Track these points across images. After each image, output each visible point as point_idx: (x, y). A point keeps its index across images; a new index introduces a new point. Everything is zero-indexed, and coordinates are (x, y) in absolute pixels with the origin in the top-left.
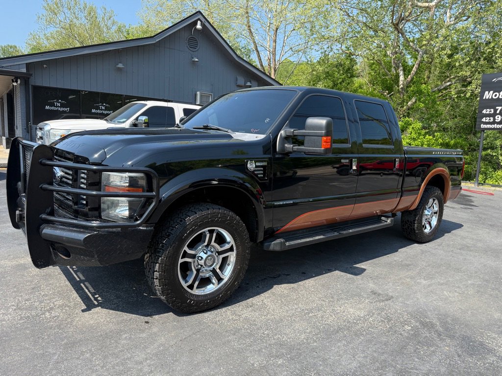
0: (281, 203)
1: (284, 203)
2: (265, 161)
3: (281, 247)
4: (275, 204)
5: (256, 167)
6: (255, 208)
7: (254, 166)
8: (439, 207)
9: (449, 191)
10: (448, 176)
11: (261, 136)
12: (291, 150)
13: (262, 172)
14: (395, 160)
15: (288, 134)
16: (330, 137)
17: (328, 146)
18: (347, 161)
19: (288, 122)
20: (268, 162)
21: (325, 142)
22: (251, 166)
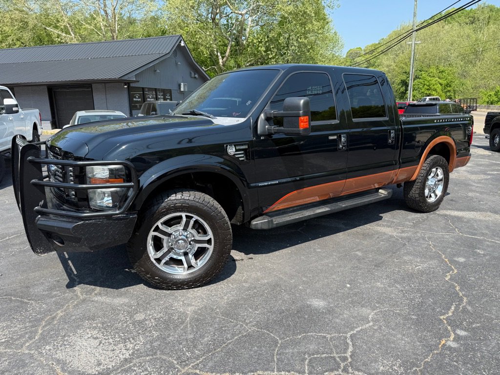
0: (266, 184)
1: (269, 183)
2: (245, 144)
3: (269, 226)
4: (260, 185)
5: (237, 150)
6: (238, 190)
7: (234, 150)
8: (444, 175)
9: (455, 159)
10: (453, 144)
11: (242, 120)
12: (273, 132)
13: (243, 155)
14: (390, 132)
15: (269, 116)
16: (307, 117)
17: (306, 126)
18: (335, 137)
19: (269, 103)
20: (248, 145)
21: (302, 122)
22: (231, 150)
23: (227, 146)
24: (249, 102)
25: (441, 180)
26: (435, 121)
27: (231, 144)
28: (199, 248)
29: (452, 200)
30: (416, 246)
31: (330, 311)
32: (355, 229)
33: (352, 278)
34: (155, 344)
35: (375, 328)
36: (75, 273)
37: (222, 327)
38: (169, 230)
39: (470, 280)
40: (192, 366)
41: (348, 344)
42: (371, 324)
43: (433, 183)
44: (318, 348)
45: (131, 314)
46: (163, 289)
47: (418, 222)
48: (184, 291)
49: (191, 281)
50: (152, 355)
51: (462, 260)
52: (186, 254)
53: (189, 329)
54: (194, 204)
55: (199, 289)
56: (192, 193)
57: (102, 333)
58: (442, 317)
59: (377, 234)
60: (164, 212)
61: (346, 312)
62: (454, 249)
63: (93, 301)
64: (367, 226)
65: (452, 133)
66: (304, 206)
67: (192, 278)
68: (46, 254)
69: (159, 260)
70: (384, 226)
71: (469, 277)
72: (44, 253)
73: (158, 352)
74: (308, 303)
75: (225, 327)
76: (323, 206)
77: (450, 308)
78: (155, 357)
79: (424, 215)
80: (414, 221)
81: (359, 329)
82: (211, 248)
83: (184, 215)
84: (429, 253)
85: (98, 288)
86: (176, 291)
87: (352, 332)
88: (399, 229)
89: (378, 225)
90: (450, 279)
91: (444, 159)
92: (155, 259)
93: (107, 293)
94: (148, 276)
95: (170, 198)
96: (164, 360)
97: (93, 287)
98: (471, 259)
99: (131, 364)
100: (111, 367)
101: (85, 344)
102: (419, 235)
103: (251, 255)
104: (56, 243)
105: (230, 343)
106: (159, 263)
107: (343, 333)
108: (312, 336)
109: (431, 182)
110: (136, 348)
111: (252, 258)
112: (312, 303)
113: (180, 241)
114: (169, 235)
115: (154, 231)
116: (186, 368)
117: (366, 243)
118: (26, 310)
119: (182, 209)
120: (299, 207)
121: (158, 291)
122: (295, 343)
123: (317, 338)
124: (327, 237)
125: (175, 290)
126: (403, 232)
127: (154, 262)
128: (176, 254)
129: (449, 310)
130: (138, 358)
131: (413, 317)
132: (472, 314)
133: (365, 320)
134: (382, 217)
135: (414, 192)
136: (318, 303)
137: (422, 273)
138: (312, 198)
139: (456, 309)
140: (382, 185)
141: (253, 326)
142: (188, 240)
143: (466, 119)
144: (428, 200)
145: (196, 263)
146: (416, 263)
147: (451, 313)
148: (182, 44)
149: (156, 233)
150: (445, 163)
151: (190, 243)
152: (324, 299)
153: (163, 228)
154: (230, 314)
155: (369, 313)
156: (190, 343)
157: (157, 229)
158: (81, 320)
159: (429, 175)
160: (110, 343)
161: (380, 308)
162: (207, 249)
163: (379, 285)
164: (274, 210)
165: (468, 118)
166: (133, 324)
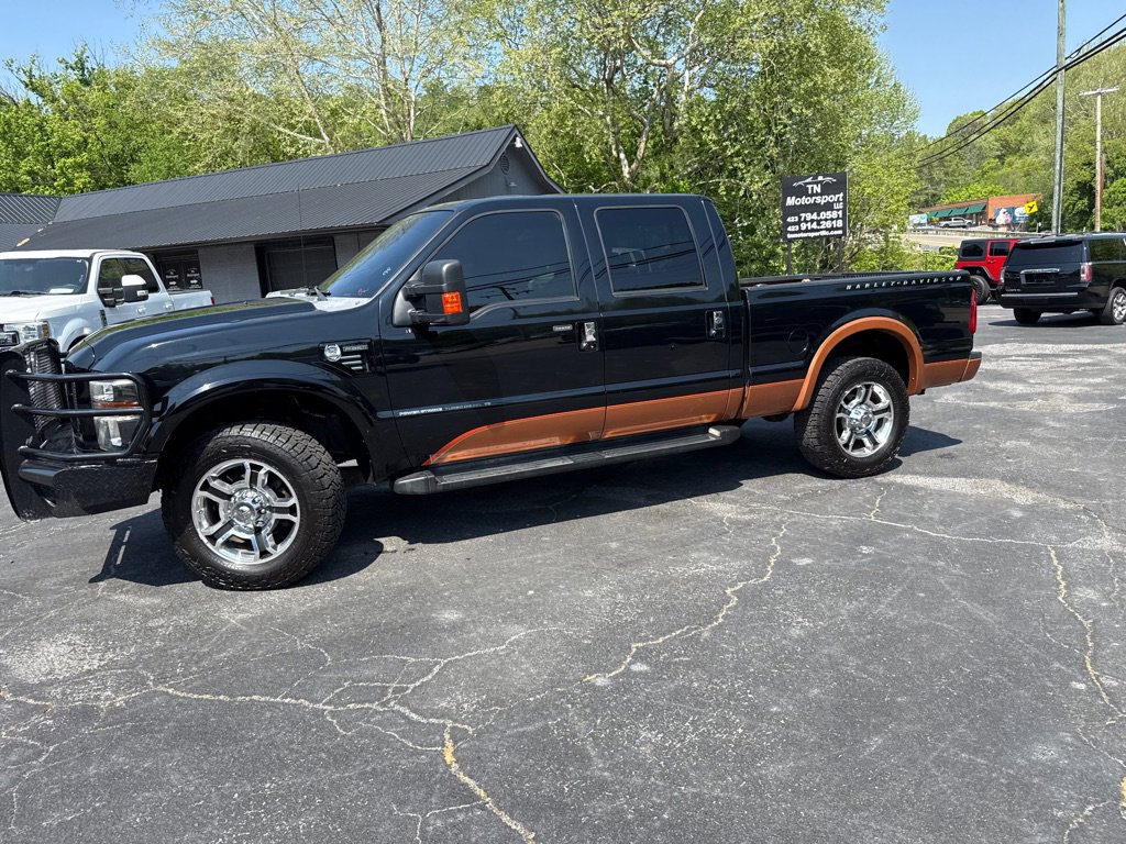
0: (415, 412)
1: (423, 411)
2: (361, 343)
3: (427, 488)
4: (401, 414)
5: (343, 354)
7: (339, 352)
8: (892, 398)
9: (920, 366)
10: (909, 334)
11: (365, 301)
12: (417, 320)
13: (360, 362)
14: (710, 315)
15: (410, 293)
16: (458, 294)
17: (456, 309)
18: (569, 327)
19: (418, 270)
20: (369, 344)
21: (447, 302)
22: (333, 353)
23: (324, 347)
24: (389, 269)
25: (887, 409)
26: (849, 287)
27: (332, 342)
28: (277, 520)
30: (745, 536)
31: (454, 628)
32: (660, 506)
33: (552, 582)
34: (146, 656)
35: (502, 653)
36: (118, 562)
37: (262, 642)
38: (226, 488)
39: (773, 594)
40: (171, 684)
41: (431, 672)
42: (502, 647)
43: (859, 417)
44: (377, 675)
45: (147, 617)
46: (221, 588)
48: (255, 592)
49: (263, 577)
50: (128, 669)
51: (805, 561)
52: (257, 531)
53: (214, 640)
54: (259, 444)
55: (281, 591)
56: (261, 426)
57: (86, 639)
58: (636, 645)
59: (692, 514)
60: (212, 457)
61: (481, 630)
62: (817, 543)
63: (109, 600)
64: (691, 500)
66: (523, 456)
67: (266, 571)
68: (39, 521)
69: (213, 538)
70: (724, 500)
71: (778, 589)
72: (36, 519)
73: (140, 666)
74: (433, 615)
75: (267, 641)
76: (565, 458)
77: (673, 632)
78: (130, 671)
80: (799, 495)
81: (472, 654)
82: (296, 520)
83: (247, 463)
84: (753, 549)
85: (134, 584)
86: (241, 593)
87: (457, 657)
88: (748, 507)
89: (714, 500)
90: (734, 592)
91: (887, 365)
92: (207, 537)
93: (140, 590)
94: (196, 563)
95: (221, 434)
96: (139, 675)
97: (126, 582)
98: (827, 562)
99: (91, 677)
101: (52, 650)
102: (778, 518)
103: (418, 546)
104: (49, 502)
105: (252, 661)
106: (214, 544)
107: (441, 658)
108: (386, 659)
109: (856, 412)
110: (115, 659)
111: (414, 550)
112: (439, 616)
113: (245, 508)
114: (228, 497)
115: (202, 489)
116: (160, 686)
117: (649, 528)
118: (11, 608)
119: (242, 452)
121: (216, 591)
122: (349, 666)
123: (390, 662)
124: (589, 518)
125: (240, 590)
126: (752, 512)
127: (205, 541)
128: (240, 530)
129: (664, 635)
130: (106, 670)
131: (586, 642)
132: (698, 643)
133: (500, 641)
134: (742, 485)
135: (810, 435)
136: (449, 616)
137: (697, 578)
138: (544, 441)
139: (680, 635)
140: (713, 418)
141: (310, 643)
142: (255, 506)
143: (951, 279)
144: (849, 451)
145: (275, 548)
146: (704, 563)
147: (661, 640)
148: (518, 144)
149: (206, 494)
150: (889, 373)
151: (259, 512)
152: (466, 610)
153: (216, 484)
154: (292, 626)
155: (518, 632)
156: (195, 658)
157: (206, 487)
158: (73, 623)
159: (847, 401)
160: (85, 651)
161: (545, 626)
162: (292, 524)
163: (589, 593)
164: (446, 461)
165: (959, 278)
166: (138, 631)
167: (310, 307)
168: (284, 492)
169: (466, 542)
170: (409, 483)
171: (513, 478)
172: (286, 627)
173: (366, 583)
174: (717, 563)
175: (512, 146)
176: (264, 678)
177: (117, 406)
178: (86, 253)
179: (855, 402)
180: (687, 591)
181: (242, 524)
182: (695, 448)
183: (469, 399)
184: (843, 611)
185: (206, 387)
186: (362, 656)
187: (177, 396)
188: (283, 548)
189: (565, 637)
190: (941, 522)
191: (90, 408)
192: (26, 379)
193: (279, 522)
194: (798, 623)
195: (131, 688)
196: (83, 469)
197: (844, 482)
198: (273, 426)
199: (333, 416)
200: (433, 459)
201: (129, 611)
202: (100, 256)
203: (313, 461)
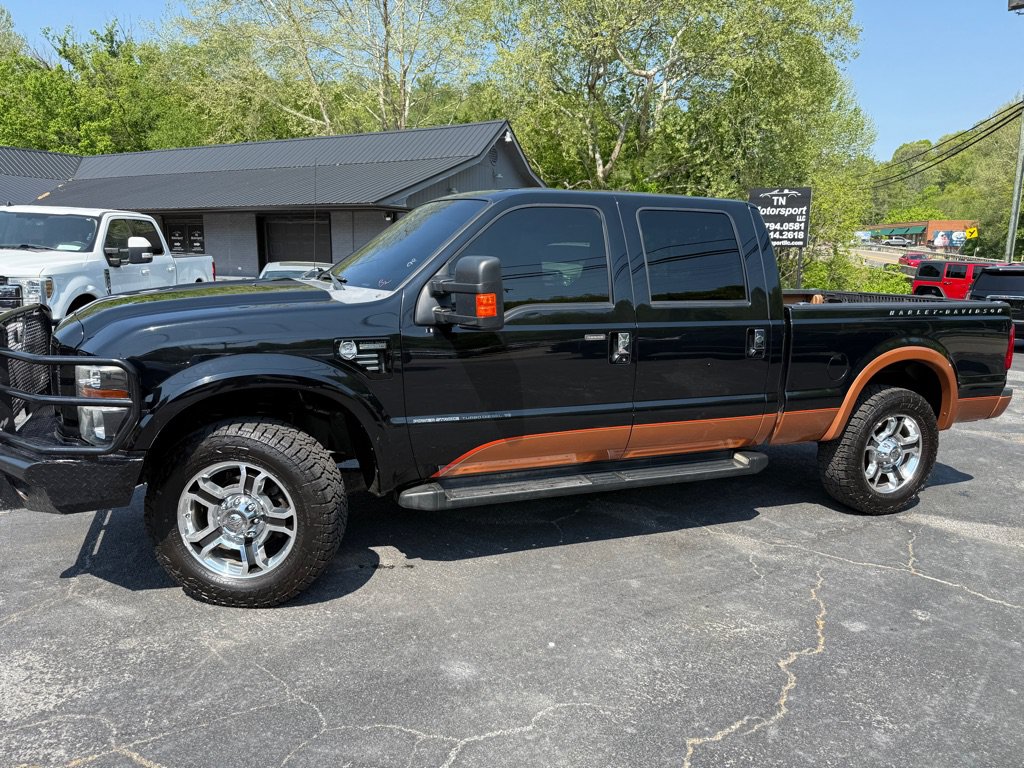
0: (430, 420)
1: (438, 420)
2: (381, 341)
3: (435, 504)
4: (415, 421)
5: (360, 352)
6: (364, 428)
7: (355, 350)
8: (923, 433)
9: (953, 399)
10: (947, 366)
11: (386, 294)
12: (442, 320)
13: (376, 362)
14: (752, 332)
15: (436, 289)
16: (494, 295)
17: (490, 312)
18: (602, 337)
19: (447, 264)
20: (387, 342)
21: (481, 304)
22: (348, 351)
23: (339, 343)
24: (414, 260)
25: (916, 444)
26: (892, 313)
27: (348, 339)
28: (270, 531)
29: (964, 494)
30: (780, 584)
31: (470, 689)
32: (675, 533)
33: (574, 631)
34: (110, 696)
35: (529, 738)
36: (95, 552)
37: (246, 686)
38: (218, 492)
39: (835, 673)
40: (136, 745)
41: (446, 756)
42: (530, 728)
43: (888, 451)
44: (382, 756)
45: (118, 635)
46: (203, 601)
47: (836, 533)
48: (240, 610)
49: (251, 593)
50: (88, 714)
51: (858, 627)
52: (248, 542)
53: (191, 678)
54: (259, 447)
55: (268, 610)
56: (262, 426)
57: (46, 662)
58: (689, 742)
59: (713, 548)
60: (205, 457)
61: (500, 697)
62: (862, 600)
63: (79, 605)
64: (707, 529)
65: (943, 341)
66: (537, 472)
67: (255, 588)
68: (8, 511)
69: (198, 546)
70: (744, 533)
71: (839, 667)
72: (6, 509)
73: (103, 711)
74: (442, 667)
75: (251, 686)
76: (582, 477)
77: (731, 723)
78: (91, 717)
79: (860, 520)
80: (824, 532)
81: (494, 734)
82: (292, 534)
83: (243, 466)
84: (794, 604)
85: (108, 583)
86: (225, 609)
87: (476, 737)
88: (772, 543)
89: (732, 531)
90: (788, 666)
91: (921, 398)
92: (193, 544)
93: (114, 594)
94: (178, 572)
95: (216, 432)
96: (100, 725)
97: (101, 580)
98: (883, 630)
99: (44, 723)
100: (9, 720)
102: (809, 561)
103: (417, 561)
104: (21, 493)
105: (234, 716)
106: (199, 552)
107: (456, 737)
108: (391, 730)
109: (884, 445)
110: (76, 696)
111: (412, 567)
112: (448, 669)
113: (237, 516)
114: (219, 502)
115: (190, 491)
116: (124, 746)
117: (670, 563)
119: (239, 454)
120: (523, 474)
121: (197, 604)
122: (348, 738)
123: (397, 737)
124: (599, 542)
125: (224, 605)
126: (778, 550)
127: (190, 548)
128: (229, 539)
129: (722, 728)
130: (63, 713)
131: (629, 730)
132: (766, 746)
133: (524, 717)
134: (758, 513)
135: (837, 466)
136: (460, 671)
137: (739, 641)
138: (560, 457)
139: (742, 729)
140: (740, 443)
141: (302, 693)
142: (248, 515)
143: (992, 311)
144: (874, 486)
145: (265, 562)
146: (742, 621)
147: (719, 737)
148: (508, 139)
149: (195, 497)
150: (923, 407)
151: (252, 522)
152: (480, 664)
153: (207, 487)
154: (281, 666)
155: (544, 706)
156: (167, 705)
157: (195, 489)
158: (35, 634)
159: (878, 432)
160: (42, 680)
161: (576, 699)
162: (286, 537)
163: (619, 653)
164: (457, 473)
165: (999, 310)
166: (106, 655)
167: (326, 296)
168: (281, 500)
169: (469, 562)
170: (416, 496)
171: (527, 498)
172: (273, 665)
173: (361, 610)
174: (758, 621)
175: (502, 139)
176: (247, 748)
177: (104, 395)
178: (95, 212)
179: (883, 435)
180: (734, 661)
181: (232, 534)
182: (722, 475)
183: (489, 410)
184: (929, 710)
185: (206, 380)
186: (362, 722)
187: (172, 388)
188: (275, 562)
189: (603, 719)
190: (993, 584)
191: (74, 394)
192: (7, 357)
193: (273, 534)
194: (879, 722)
195: (89, 746)
196: (59, 464)
197: (867, 518)
198: (276, 427)
199: (338, 414)
200: (443, 472)
201: (99, 624)
202: (109, 215)
203: (317, 470)
